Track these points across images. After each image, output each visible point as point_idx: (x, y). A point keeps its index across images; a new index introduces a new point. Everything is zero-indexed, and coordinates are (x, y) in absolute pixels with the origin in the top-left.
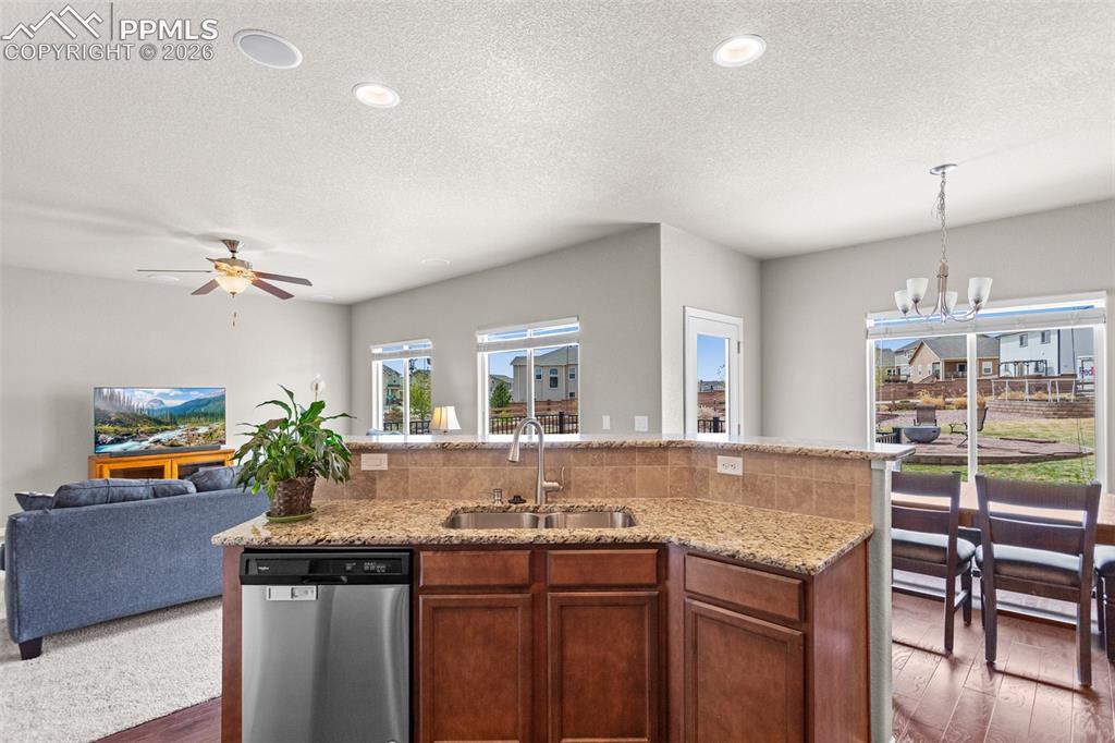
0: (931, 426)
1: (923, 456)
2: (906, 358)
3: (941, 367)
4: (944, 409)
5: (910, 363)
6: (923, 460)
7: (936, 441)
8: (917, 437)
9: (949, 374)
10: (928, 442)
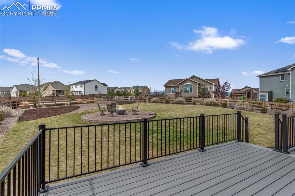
3: (55, 92)
5: (44, 90)
9: (57, 94)
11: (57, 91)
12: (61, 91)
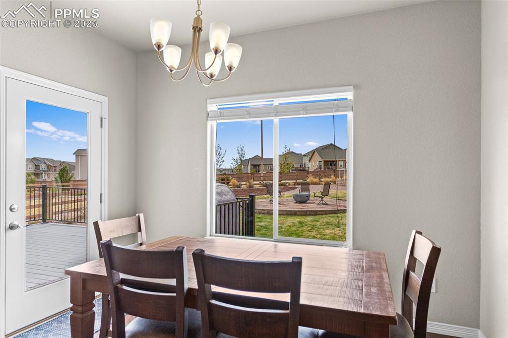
0: (306, 193)
1: (298, 211)
2: (308, 158)
3: (322, 164)
4: (319, 184)
5: (309, 161)
6: (298, 213)
7: (308, 201)
8: (299, 200)
9: (325, 167)
10: (304, 202)
11: (326, 162)
12: (333, 161)
